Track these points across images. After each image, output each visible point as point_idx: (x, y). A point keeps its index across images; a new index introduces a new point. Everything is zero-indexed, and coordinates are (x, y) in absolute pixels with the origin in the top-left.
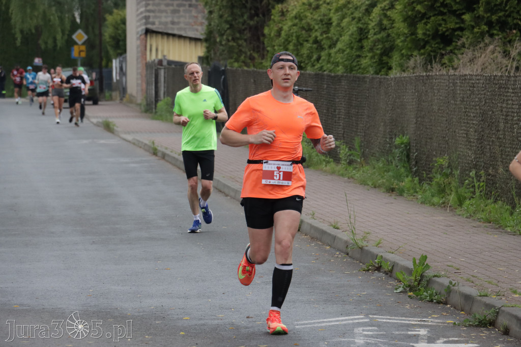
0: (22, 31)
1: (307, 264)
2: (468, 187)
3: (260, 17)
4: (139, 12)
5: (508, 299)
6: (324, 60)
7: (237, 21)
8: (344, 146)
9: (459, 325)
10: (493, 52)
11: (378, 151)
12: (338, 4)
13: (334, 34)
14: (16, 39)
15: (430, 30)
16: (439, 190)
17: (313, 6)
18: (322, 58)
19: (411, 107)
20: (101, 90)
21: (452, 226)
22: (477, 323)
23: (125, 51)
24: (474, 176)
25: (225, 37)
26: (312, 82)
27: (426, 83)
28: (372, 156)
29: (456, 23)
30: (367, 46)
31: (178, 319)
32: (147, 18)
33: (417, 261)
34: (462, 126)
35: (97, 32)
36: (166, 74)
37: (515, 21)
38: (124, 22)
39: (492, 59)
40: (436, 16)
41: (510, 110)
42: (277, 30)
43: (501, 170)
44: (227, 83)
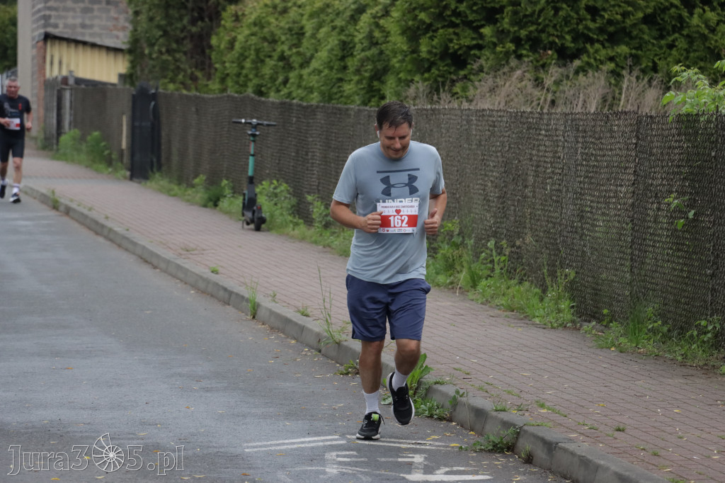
1: (264, 364)
2: (485, 262)
3: (206, 22)
4: (36, 8)
5: (532, 415)
6: (293, 83)
7: (173, 27)
8: (319, 203)
9: (466, 450)
10: (521, 80)
12: (313, 7)
13: (307, 48)
15: (438, 47)
16: (446, 265)
17: (279, 9)
18: (291, 81)
21: (462, 315)
22: (491, 448)
23: (15, 63)
24: (492, 247)
25: (156, 48)
26: (276, 113)
27: (430, 120)
29: (473, 39)
30: (352, 66)
32: (46, 18)
34: (478, 179)
36: (73, 97)
37: (551, 39)
38: (14, 22)
39: (519, 89)
40: (446, 29)
41: (542, 159)
42: (229, 41)
43: (529, 239)
44: (158, 112)
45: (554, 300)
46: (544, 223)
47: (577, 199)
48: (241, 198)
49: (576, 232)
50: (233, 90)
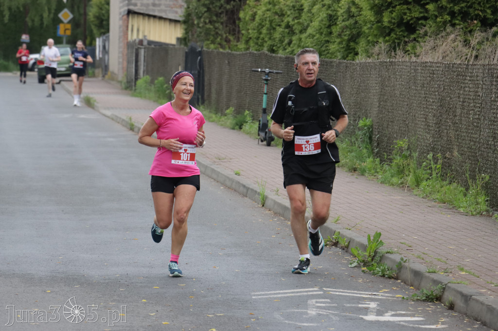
0: (10, 9)
1: (269, 238)
2: (425, 168)
3: (237, 2)
5: (455, 276)
6: (295, 44)
7: (214, 5)
9: (407, 300)
10: (454, 41)
13: (305, 20)
14: (3, 16)
15: (396, 18)
16: (398, 171)
18: (293, 42)
19: (375, 91)
21: (409, 206)
22: (424, 298)
23: (108, 31)
24: (431, 158)
25: (202, 20)
26: (283, 65)
27: (389, 69)
29: (421, 12)
30: (336, 32)
33: (372, 238)
34: (421, 111)
35: (82, 11)
36: (146, 54)
37: (476, 12)
38: (108, 3)
39: (453, 47)
40: (402, 6)
41: (467, 97)
42: (252, 14)
43: (456, 153)
44: (203, 64)
45: (474, 195)
46: (467, 142)
47: (491, 125)
48: (258, 123)
49: (490, 148)
50: (253, 48)
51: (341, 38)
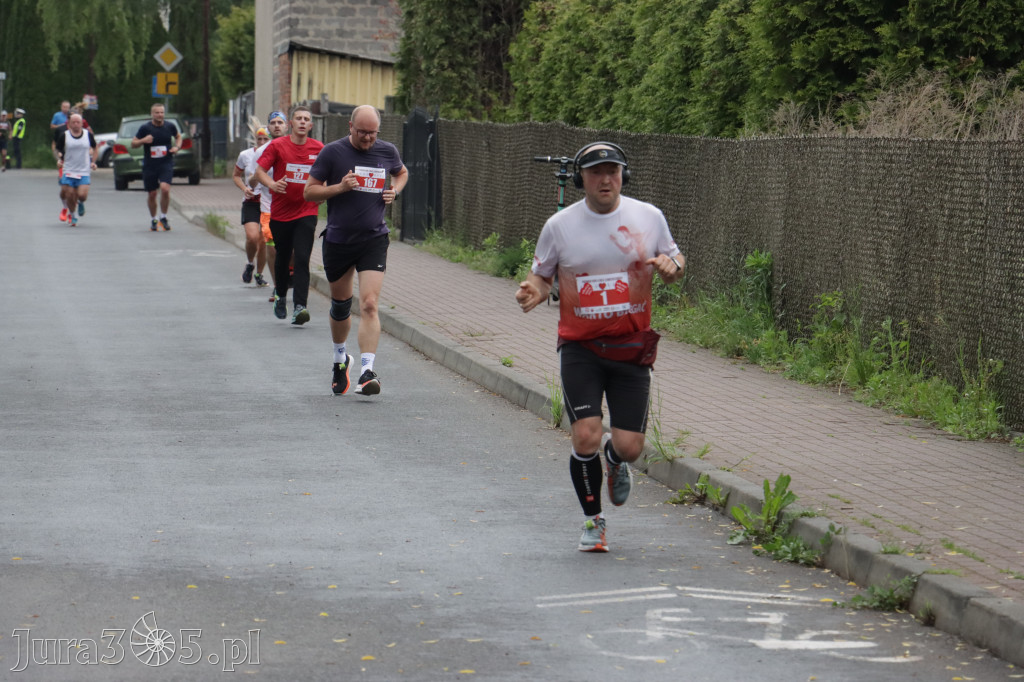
0: (61, 45)
2: (878, 349)
3: (503, 24)
4: (279, 11)
5: (936, 559)
6: (618, 107)
7: (459, 33)
9: (843, 607)
10: (932, 98)
11: (713, 279)
13: (639, 59)
14: (51, 59)
15: (816, 53)
16: (824, 354)
17: (600, 5)
18: (615, 103)
19: (776, 198)
20: (207, 157)
21: (845, 422)
22: (876, 604)
23: (252, 85)
24: (888, 328)
25: (436, 61)
27: (803, 154)
28: (703, 288)
29: (865, 42)
30: (698, 82)
31: (319, 588)
32: (292, 23)
34: (868, 235)
35: (200, 48)
36: (326, 129)
37: (974, 40)
38: (250, 30)
39: (930, 109)
40: (827, 28)
41: (957, 206)
42: (534, 49)
43: (940, 318)
44: (438, 148)
45: (973, 401)
46: (960, 296)
47: (1006, 261)
49: (1005, 307)
50: (537, 116)
51: (710, 93)
